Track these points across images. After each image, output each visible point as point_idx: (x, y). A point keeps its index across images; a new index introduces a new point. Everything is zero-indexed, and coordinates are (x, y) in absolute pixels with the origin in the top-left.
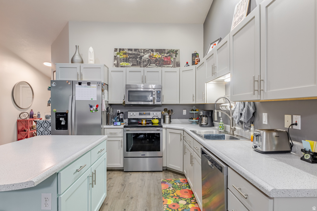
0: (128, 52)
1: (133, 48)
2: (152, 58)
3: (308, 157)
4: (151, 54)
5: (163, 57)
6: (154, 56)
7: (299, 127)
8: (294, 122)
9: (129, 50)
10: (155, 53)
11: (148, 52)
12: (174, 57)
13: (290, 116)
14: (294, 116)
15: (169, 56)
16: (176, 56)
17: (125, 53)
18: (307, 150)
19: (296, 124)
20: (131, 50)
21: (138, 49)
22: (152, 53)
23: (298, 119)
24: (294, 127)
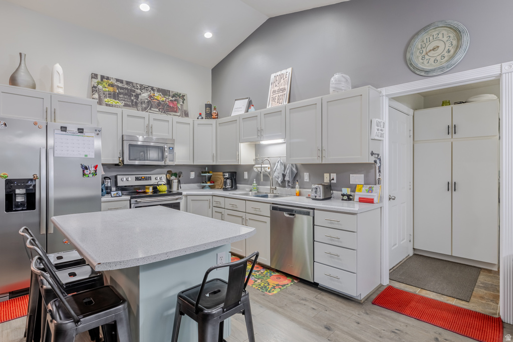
0: (116, 84)
1: (125, 79)
2: (154, 99)
3: (346, 198)
4: (152, 94)
5: (167, 100)
6: (156, 98)
7: (335, 181)
8: (332, 178)
9: (117, 80)
10: (156, 94)
11: (147, 90)
12: (181, 103)
13: (328, 174)
14: (331, 174)
15: (175, 100)
16: (183, 102)
17: (111, 85)
18: (345, 194)
19: (333, 179)
20: (121, 82)
21: (132, 83)
22: (152, 92)
23: (334, 176)
24: (332, 181)
